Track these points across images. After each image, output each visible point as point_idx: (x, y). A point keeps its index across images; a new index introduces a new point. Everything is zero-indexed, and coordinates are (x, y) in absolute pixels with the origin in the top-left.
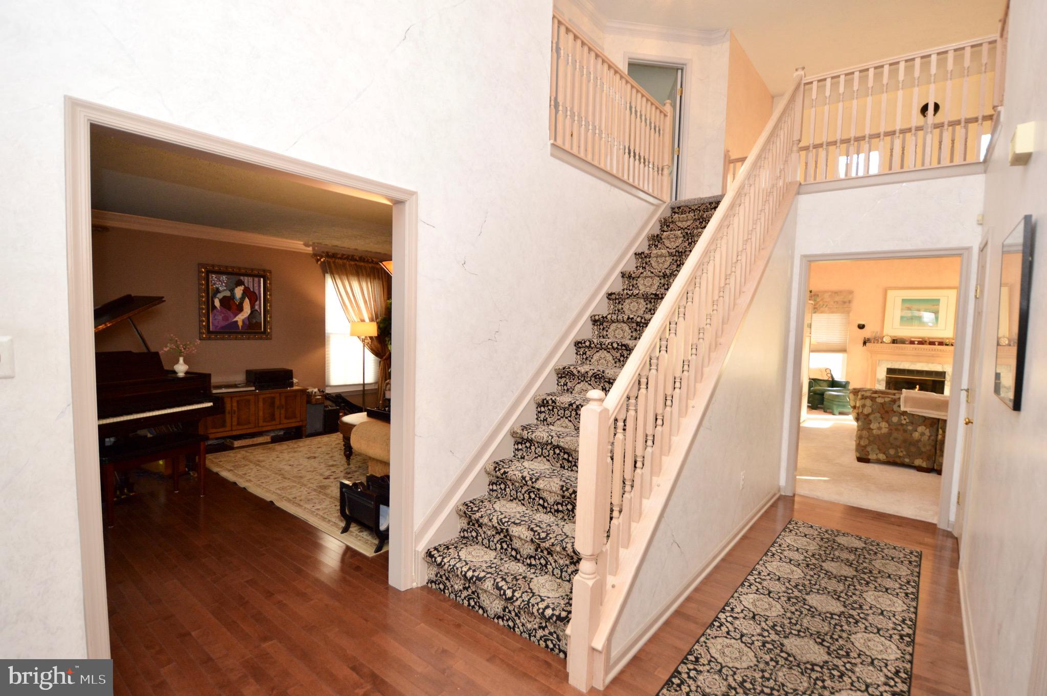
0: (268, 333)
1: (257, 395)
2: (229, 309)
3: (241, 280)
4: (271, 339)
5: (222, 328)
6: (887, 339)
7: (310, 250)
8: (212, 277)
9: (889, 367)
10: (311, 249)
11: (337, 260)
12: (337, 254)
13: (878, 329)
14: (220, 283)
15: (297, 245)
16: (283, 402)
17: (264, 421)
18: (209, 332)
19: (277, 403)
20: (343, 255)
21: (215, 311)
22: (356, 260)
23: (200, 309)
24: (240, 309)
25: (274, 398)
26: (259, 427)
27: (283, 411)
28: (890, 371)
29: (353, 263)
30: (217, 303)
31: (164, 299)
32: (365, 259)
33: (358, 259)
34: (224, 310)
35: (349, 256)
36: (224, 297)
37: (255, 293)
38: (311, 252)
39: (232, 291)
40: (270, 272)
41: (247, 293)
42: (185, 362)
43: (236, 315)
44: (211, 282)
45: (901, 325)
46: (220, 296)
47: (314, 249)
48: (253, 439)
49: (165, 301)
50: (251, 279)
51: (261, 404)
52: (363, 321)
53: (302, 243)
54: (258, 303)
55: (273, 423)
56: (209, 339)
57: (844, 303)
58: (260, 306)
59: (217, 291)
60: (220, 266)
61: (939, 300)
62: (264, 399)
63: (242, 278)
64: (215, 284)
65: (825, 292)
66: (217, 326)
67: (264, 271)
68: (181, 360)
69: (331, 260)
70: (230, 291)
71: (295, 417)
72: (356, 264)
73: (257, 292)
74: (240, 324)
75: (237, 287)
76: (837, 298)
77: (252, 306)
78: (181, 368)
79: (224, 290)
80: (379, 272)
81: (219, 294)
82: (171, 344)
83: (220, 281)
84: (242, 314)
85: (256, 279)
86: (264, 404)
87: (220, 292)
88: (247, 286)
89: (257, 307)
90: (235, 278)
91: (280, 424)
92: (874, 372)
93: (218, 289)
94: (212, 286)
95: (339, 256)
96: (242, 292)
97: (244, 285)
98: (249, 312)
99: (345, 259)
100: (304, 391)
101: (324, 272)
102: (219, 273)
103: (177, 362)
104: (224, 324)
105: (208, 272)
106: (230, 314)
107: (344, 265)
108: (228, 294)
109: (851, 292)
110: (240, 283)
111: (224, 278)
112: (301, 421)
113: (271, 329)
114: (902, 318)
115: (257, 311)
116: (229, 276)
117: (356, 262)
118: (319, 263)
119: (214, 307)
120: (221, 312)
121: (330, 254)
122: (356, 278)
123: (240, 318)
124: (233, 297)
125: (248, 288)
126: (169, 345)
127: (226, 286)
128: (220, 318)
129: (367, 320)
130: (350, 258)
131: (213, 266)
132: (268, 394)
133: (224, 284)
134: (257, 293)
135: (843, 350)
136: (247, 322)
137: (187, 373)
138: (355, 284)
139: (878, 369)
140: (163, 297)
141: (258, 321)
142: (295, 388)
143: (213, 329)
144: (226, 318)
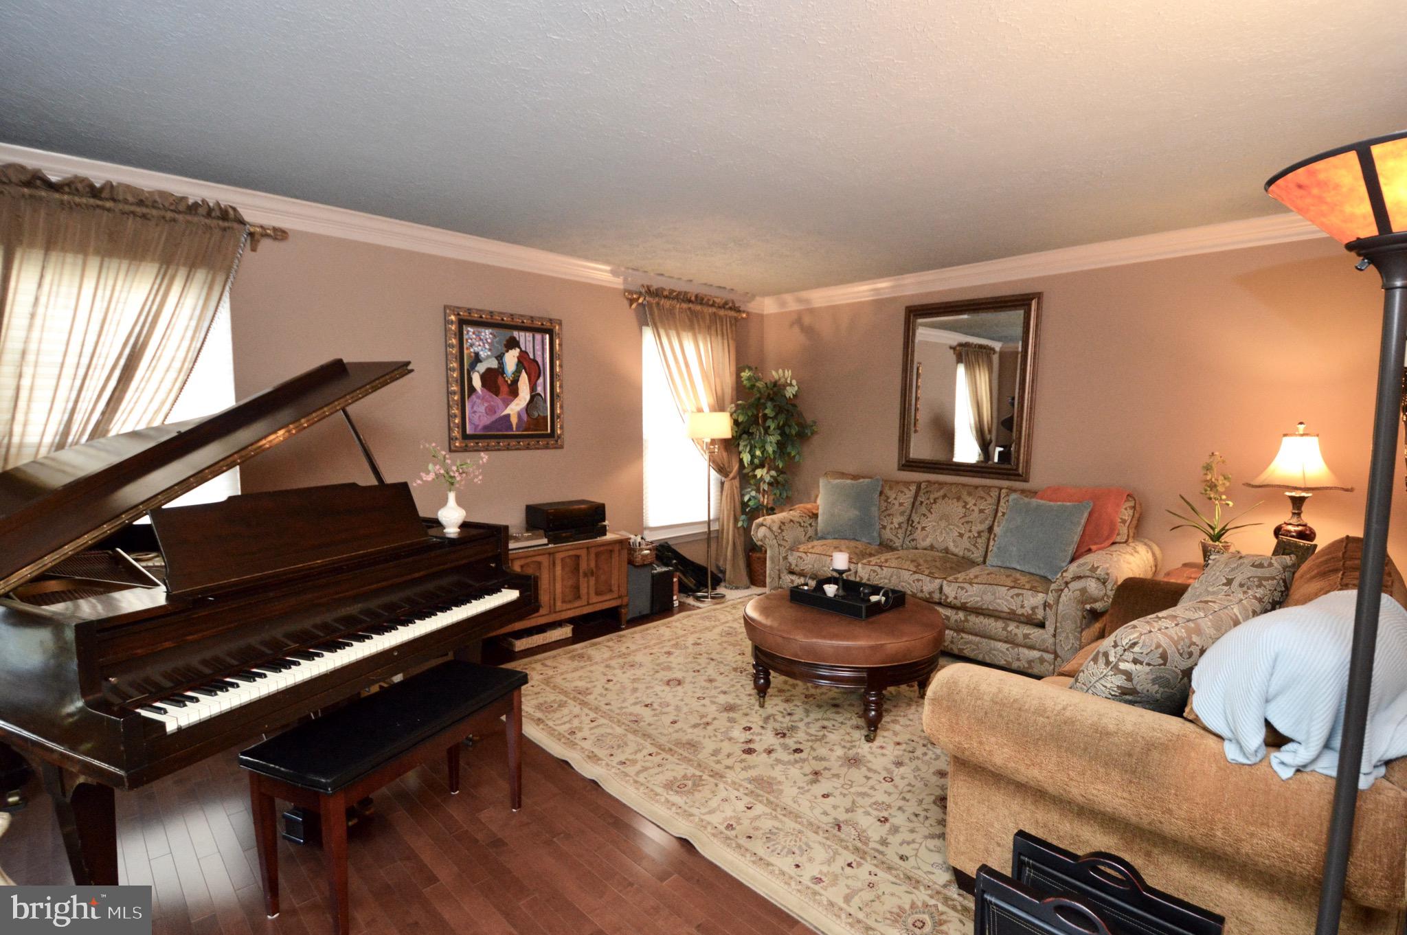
0: (559, 437)
1: (551, 554)
2: (496, 392)
3: (514, 338)
4: (561, 447)
5: (486, 428)
7: (618, 283)
8: (468, 332)
10: (620, 280)
11: (663, 301)
12: (663, 289)
14: (481, 342)
15: (599, 273)
16: (593, 564)
17: (564, 602)
18: (465, 436)
19: (583, 566)
20: (672, 291)
21: (474, 397)
22: (690, 301)
23: (449, 393)
24: (514, 393)
25: (578, 557)
26: (555, 612)
27: (592, 581)
29: (685, 306)
30: (477, 382)
31: (410, 367)
32: (703, 299)
33: (693, 298)
34: (488, 395)
35: (680, 293)
36: (489, 370)
37: (537, 362)
38: (621, 287)
39: (500, 358)
40: (560, 324)
41: (526, 362)
42: (460, 502)
43: (507, 405)
44: (467, 340)
46: (481, 368)
47: (625, 280)
48: (545, 634)
49: (412, 371)
50: (529, 335)
51: (558, 568)
52: (700, 410)
53: (608, 268)
54: (541, 380)
55: (577, 604)
56: (465, 449)
58: (543, 386)
59: (477, 359)
60: (481, 311)
62: (562, 560)
63: (516, 334)
64: (472, 345)
66: (478, 426)
67: (551, 320)
68: (452, 496)
69: (654, 301)
70: (496, 358)
71: (611, 591)
72: (690, 309)
73: (539, 360)
74: (514, 420)
75: (507, 351)
77: (533, 388)
78: (451, 517)
79: (488, 357)
80: (722, 322)
81: (479, 364)
82: (435, 465)
83: (481, 339)
84: (516, 401)
85: (538, 336)
86: (563, 568)
87: (481, 362)
88: (523, 349)
89: (540, 389)
90: (506, 334)
91: (589, 604)
93: (477, 354)
94: (467, 349)
95: (666, 293)
96: (516, 360)
97: (519, 347)
98: (528, 398)
99: (673, 299)
100: (624, 543)
101: (643, 322)
102: (480, 324)
103: (444, 503)
104: (487, 420)
105: (462, 322)
106: (497, 401)
107: (671, 311)
108: (494, 364)
110: (512, 344)
111: (487, 333)
112: (620, 597)
113: (562, 428)
115: (539, 395)
116: (495, 331)
117: (691, 305)
118: (634, 306)
119: (472, 390)
120: (483, 399)
121: (651, 289)
122: (690, 334)
123: (516, 408)
124: (501, 370)
125: (526, 353)
126: (431, 467)
127: (490, 350)
128: (481, 409)
129: (706, 409)
130: (683, 297)
131: (469, 311)
132: (567, 548)
133: (487, 346)
134: (540, 363)
136: (525, 417)
137: (464, 526)
138: (689, 344)
140: (408, 363)
141: (542, 414)
142: (609, 536)
143: (470, 429)
144: (491, 410)
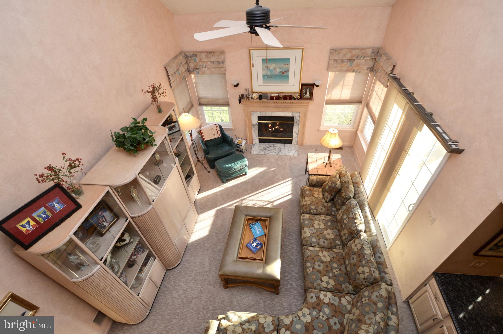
6: (255, 96)
9: (259, 115)
13: (248, 86)
28: (260, 118)
45: (263, 83)
57: (219, 63)
61: (289, 59)
65: (202, 52)
76: (213, 59)
92: (250, 120)
109: (223, 52)
114: (264, 76)
135: (227, 104)
139: (252, 117)
